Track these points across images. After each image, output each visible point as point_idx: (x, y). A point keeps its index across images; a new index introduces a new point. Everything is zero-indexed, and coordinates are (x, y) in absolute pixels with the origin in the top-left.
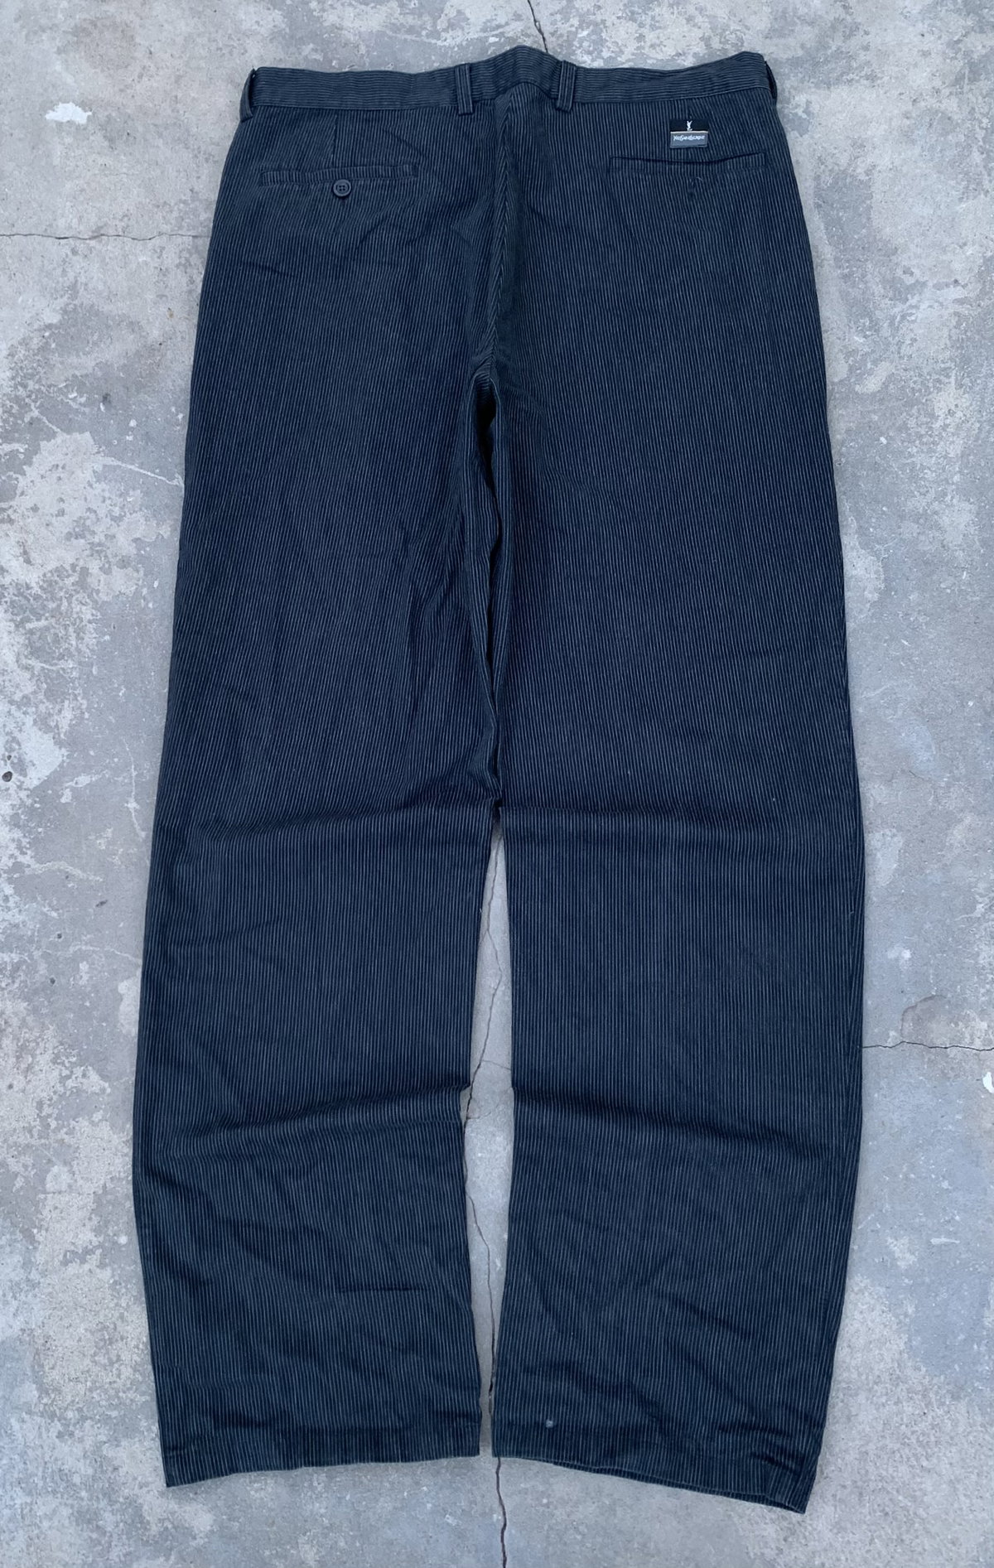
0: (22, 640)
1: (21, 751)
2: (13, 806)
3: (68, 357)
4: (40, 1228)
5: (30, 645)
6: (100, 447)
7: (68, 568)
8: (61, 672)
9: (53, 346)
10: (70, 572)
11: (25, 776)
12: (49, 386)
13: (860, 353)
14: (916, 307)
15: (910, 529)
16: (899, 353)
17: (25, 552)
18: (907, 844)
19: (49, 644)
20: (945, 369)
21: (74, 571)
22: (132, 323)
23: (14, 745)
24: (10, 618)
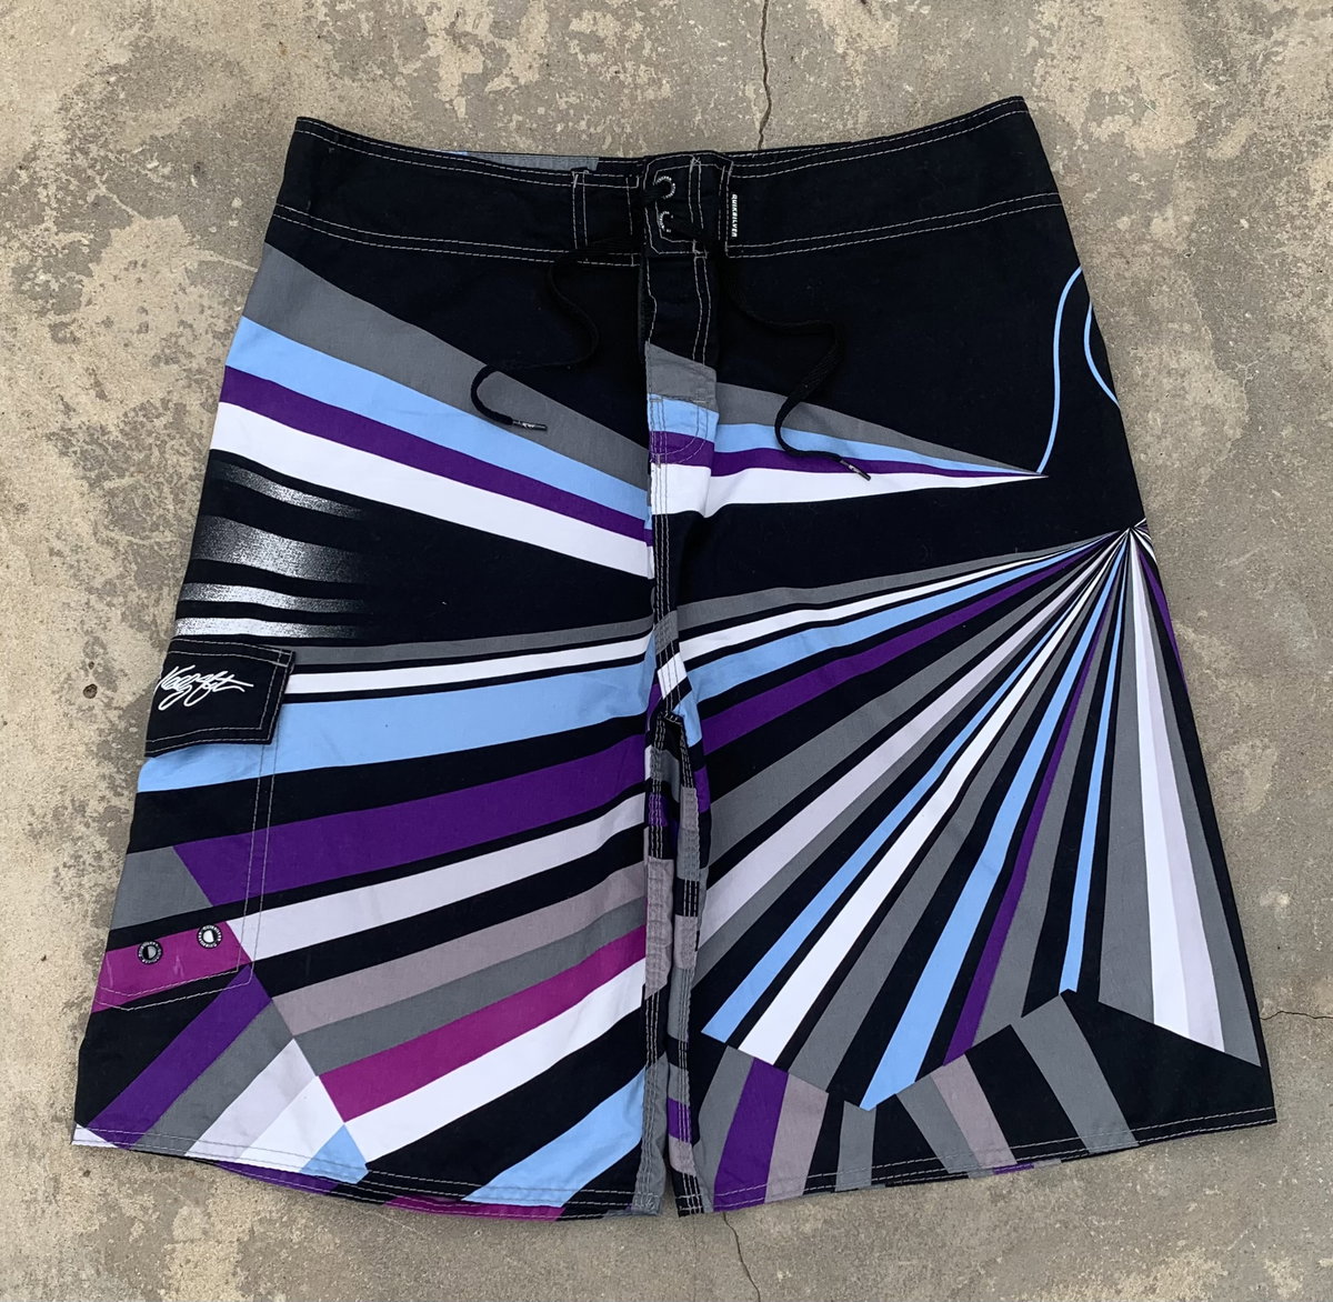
0: (100, 504)
1: (107, 656)
2: (101, 731)
3: (144, 110)
4: (168, 1289)
5: (111, 511)
6: (194, 236)
7: (158, 405)
8: (156, 548)
9: (122, 96)
10: (161, 410)
11: (115, 690)
12: (120, 152)
13: (1213, 105)
14: (1283, 43)
15: (1280, 343)
16: (1263, 105)
17: (97, 384)
18: (1282, 757)
19: (136, 509)
20: (1321, 128)
21: (166, 409)
22: (229, 62)
23: (96, 648)
24: (81, 474)
